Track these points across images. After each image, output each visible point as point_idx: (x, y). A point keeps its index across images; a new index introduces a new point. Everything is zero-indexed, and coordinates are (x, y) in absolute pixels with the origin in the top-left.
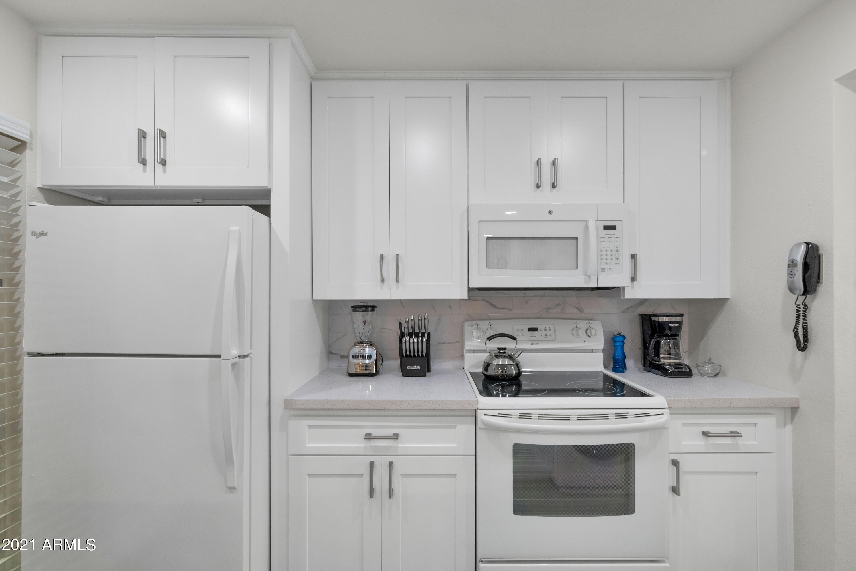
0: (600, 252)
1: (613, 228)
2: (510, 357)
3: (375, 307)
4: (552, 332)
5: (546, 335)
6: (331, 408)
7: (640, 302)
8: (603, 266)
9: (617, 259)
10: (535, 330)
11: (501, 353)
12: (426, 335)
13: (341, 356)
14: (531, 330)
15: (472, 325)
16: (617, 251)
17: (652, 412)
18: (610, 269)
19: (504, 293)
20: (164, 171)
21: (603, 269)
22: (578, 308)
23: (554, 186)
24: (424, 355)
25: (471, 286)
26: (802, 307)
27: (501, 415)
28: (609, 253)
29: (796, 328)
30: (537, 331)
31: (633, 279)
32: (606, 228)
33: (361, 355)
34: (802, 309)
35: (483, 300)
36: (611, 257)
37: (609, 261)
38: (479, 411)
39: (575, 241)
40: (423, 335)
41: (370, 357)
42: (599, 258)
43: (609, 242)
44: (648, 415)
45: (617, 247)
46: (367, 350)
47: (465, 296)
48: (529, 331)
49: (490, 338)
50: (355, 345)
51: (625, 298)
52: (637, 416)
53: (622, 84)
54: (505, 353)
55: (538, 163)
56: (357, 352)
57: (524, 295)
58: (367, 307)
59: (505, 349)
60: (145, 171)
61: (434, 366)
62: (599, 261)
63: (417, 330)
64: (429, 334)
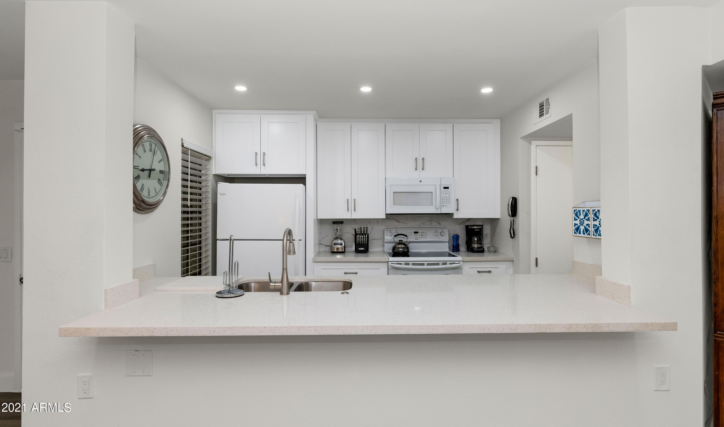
0: (441, 199)
1: (448, 188)
2: (404, 244)
3: (343, 222)
4: (425, 234)
5: (422, 235)
6: (331, 261)
7: (467, 220)
8: (443, 204)
9: (449, 201)
10: (417, 232)
11: (401, 243)
12: (367, 234)
13: (325, 245)
14: (415, 233)
15: (388, 231)
16: (449, 198)
17: (456, 262)
18: (446, 206)
19: (403, 216)
20: (265, 168)
21: (443, 206)
22: (438, 223)
23: (423, 169)
24: (366, 243)
25: (387, 213)
26: (512, 221)
27: (397, 264)
28: (446, 199)
29: (510, 230)
30: (418, 233)
31: (457, 210)
32: (445, 188)
33: (338, 244)
34: (512, 222)
35: (393, 219)
36: (447, 200)
37: (446, 202)
38: (389, 262)
39: (431, 193)
40: (365, 235)
41: (342, 244)
42: (442, 201)
43: (446, 194)
44: (454, 263)
45: (449, 196)
46: (339, 241)
47: (384, 217)
48: (414, 233)
49: (395, 236)
50: (334, 239)
51: (454, 218)
52: (450, 264)
53: (452, 125)
54: (402, 242)
55: (416, 159)
56: (336, 242)
57: (412, 216)
58: (340, 222)
59: (402, 241)
60: (257, 168)
61: (370, 250)
62: (442, 202)
63: (363, 233)
64: (368, 234)
